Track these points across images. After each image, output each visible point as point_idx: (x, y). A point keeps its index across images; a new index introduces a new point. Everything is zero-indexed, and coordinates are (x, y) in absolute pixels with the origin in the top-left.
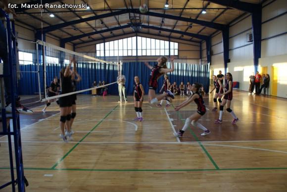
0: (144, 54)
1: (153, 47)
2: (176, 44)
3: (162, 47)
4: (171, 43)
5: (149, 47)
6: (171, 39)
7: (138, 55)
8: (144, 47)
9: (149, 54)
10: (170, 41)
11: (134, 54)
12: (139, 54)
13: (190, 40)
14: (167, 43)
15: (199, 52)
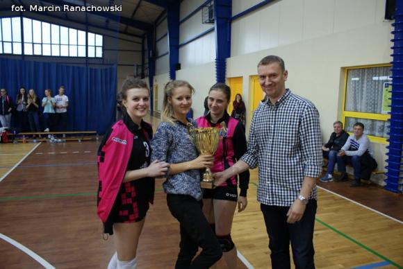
0: (37, 52)
1: (56, 40)
2: (100, 38)
3: (73, 41)
4: (89, 34)
5: (46, 40)
6: (91, 28)
7: (26, 53)
8: (37, 39)
9: (47, 53)
10: (87, 31)
11: (18, 51)
12: (28, 52)
13: (125, 32)
14: (82, 34)
15: (141, 53)
